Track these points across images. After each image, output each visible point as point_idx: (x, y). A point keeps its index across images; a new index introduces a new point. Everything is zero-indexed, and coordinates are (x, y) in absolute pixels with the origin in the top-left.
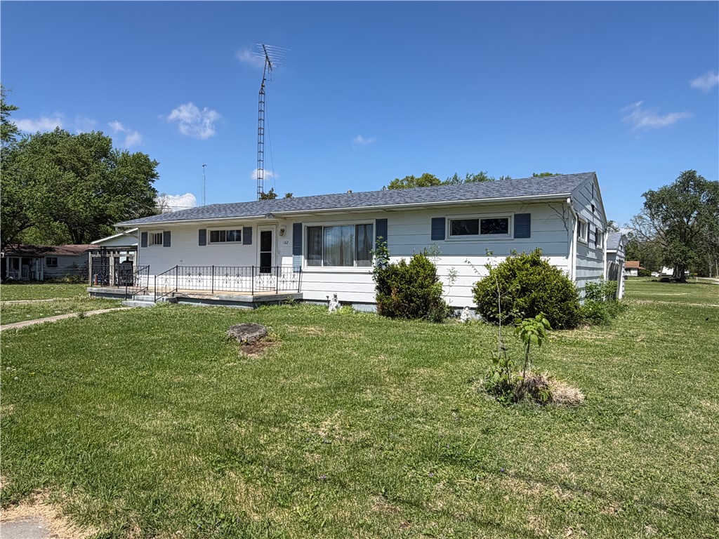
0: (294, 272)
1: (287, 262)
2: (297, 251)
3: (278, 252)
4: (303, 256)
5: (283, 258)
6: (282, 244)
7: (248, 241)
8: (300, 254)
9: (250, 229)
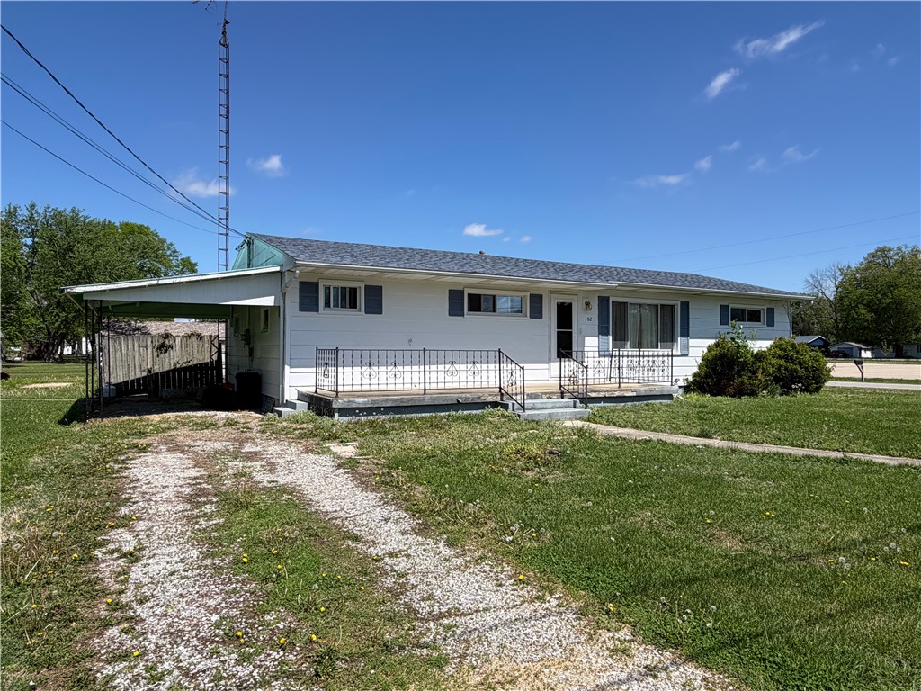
0: (600, 356)
1: (591, 343)
2: (603, 331)
3: (580, 331)
4: (611, 337)
5: (586, 338)
6: (584, 320)
7: (536, 312)
8: (607, 334)
9: (540, 297)
